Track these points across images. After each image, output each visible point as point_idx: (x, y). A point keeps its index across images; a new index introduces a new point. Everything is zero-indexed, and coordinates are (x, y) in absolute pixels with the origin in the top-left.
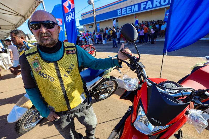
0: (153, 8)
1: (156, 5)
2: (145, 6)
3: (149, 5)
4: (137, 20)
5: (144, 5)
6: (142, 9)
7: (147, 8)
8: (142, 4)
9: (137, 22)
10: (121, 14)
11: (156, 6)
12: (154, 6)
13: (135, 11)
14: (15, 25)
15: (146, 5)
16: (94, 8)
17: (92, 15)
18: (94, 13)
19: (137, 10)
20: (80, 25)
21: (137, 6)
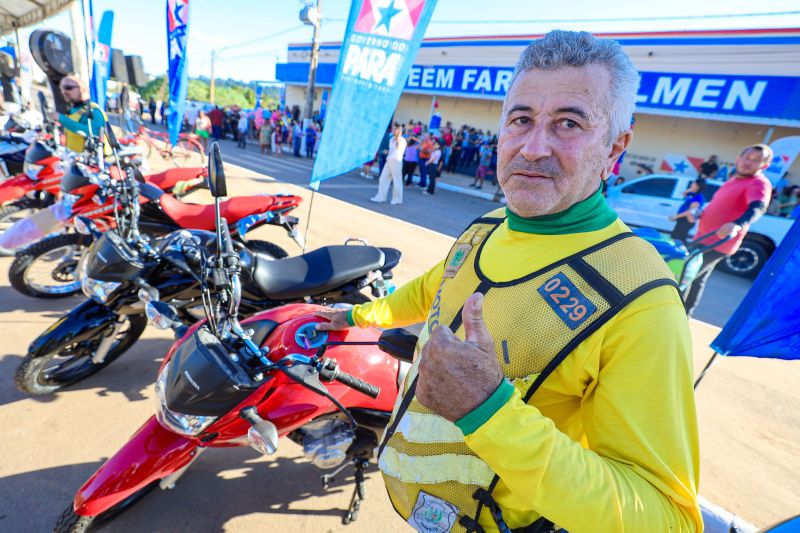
0: (493, 92)
1: (502, 87)
2: (472, 80)
3: (484, 81)
4: (438, 114)
5: (471, 76)
6: (464, 86)
7: (477, 88)
8: (467, 73)
9: (436, 121)
10: (417, 84)
12: (497, 88)
13: (444, 86)
14: (13, 16)
15: (477, 77)
16: (316, 40)
17: (307, 60)
18: (312, 55)
19: (450, 86)
20: (277, 78)
21: (451, 73)
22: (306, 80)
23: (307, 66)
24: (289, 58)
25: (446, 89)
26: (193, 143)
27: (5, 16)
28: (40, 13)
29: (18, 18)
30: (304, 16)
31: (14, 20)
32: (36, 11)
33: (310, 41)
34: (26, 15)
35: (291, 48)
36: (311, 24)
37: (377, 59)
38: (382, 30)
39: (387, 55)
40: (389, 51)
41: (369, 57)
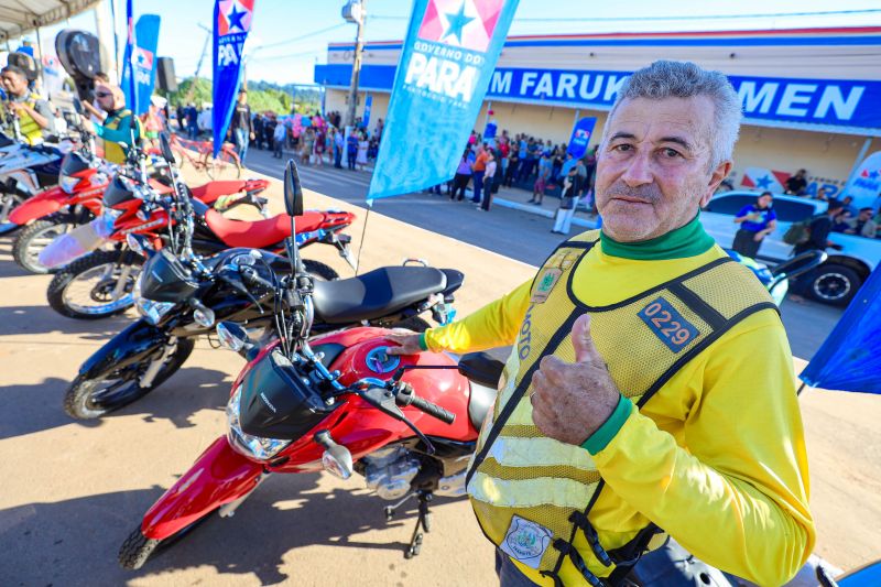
0: (554, 98)
1: (565, 92)
2: (532, 84)
3: (545, 85)
4: (493, 122)
5: (530, 79)
6: (523, 91)
7: (536, 93)
8: (526, 76)
9: (491, 130)
11: (565, 97)
12: (560, 93)
13: (500, 90)
14: (34, 14)
15: (537, 81)
16: (360, 39)
17: (350, 61)
18: (355, 56)
19: (507, 91)
20: (316, 81)
21: (509, 76)
22: (349, 84)
23: (350, 68)
24: (329, 59)
25: (503, 94)
26: (229, 153)
27: (26, 14)
28: (64, 11)
29: (39, 16)
30: (346, 13)
31: (35, 18)
32: (60, 8)
33: (353, 41)
34: (49, 12)
35: (330, 49)
36: (355, 22)
37: (449, 71)
38: (452, 40)
39: (462, 69)
40: (462, 64)
41: (438, 68)
